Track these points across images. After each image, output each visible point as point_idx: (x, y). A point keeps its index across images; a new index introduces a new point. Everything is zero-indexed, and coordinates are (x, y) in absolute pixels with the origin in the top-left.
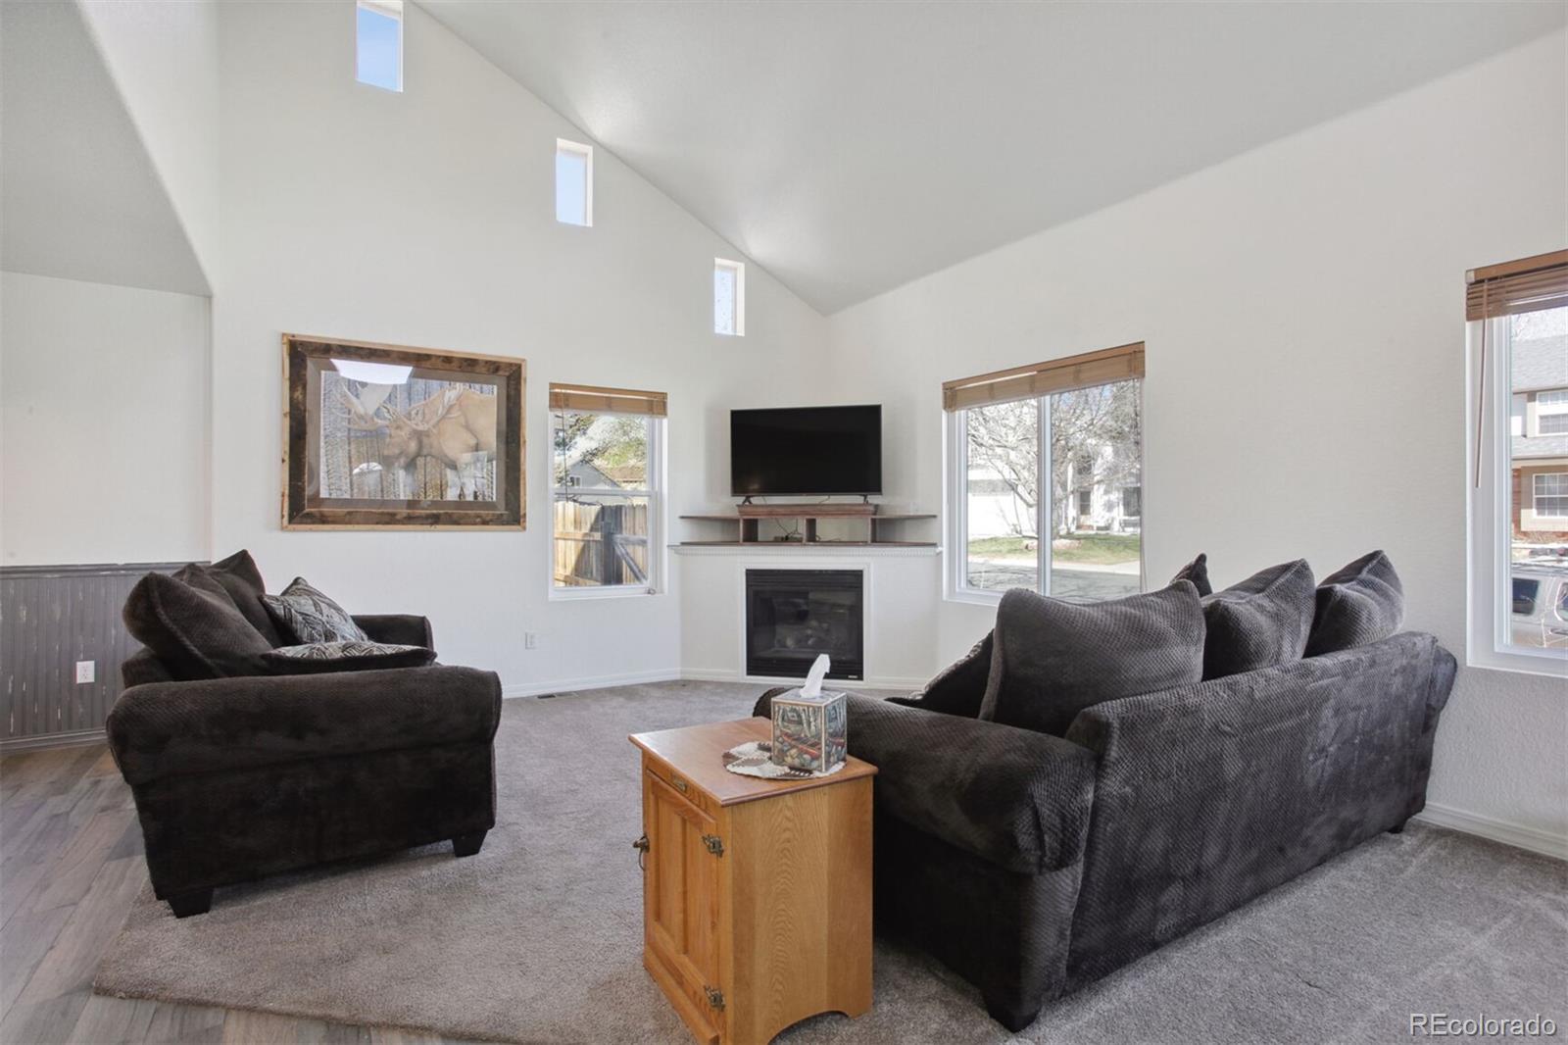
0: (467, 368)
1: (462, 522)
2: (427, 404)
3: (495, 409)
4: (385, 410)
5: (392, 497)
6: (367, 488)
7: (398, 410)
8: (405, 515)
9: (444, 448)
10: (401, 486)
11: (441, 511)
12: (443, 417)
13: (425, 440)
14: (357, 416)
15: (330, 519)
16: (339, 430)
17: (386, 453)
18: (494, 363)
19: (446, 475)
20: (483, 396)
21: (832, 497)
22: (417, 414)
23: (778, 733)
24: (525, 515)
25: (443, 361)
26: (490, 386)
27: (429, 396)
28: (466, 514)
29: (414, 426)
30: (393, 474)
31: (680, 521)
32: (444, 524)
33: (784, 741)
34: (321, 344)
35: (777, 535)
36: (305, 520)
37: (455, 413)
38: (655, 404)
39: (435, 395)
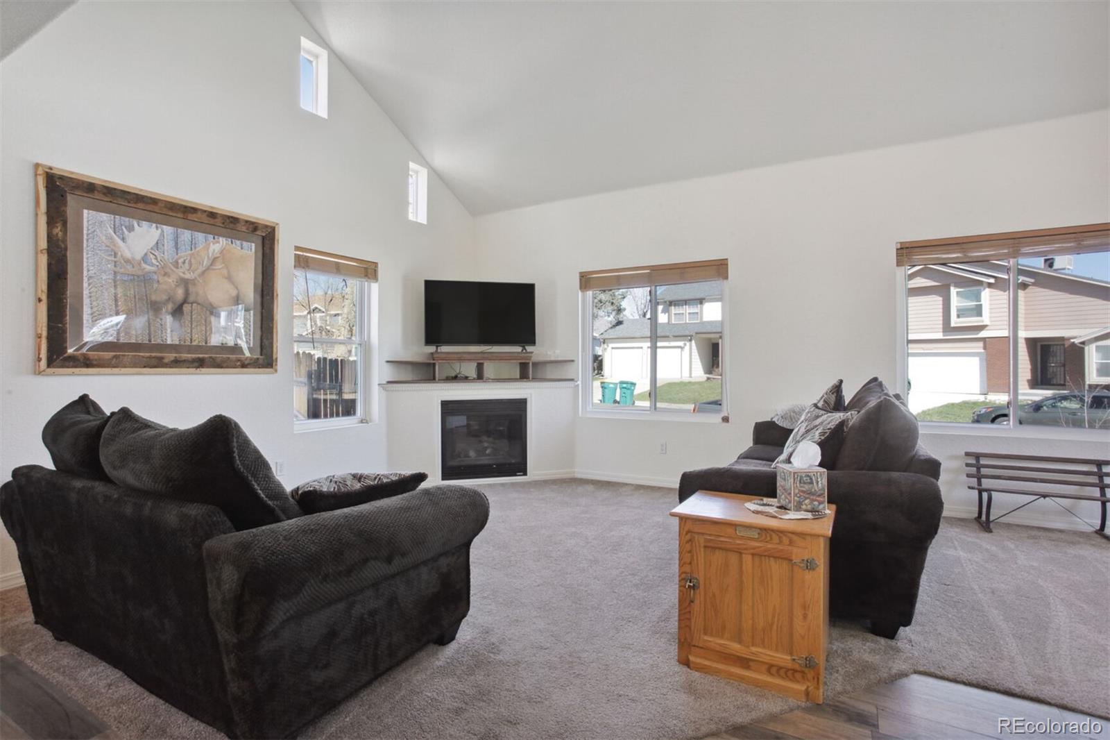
0: (229, 225)
1: (225, 365)
2: (193, 254)
3: (253, 264)
4: (151, 256)
5: (159, 341)
6: (134, 332)
7: (166, 257)
8: (172, 359)
9: (209, 297)
10: (169, 331)
11: (206, 356)
12: (208, 269)
13: (191, 289)
14: (124, 259)
15: (95, 363)
16: (105, 272)
17: (154, 298)
18: (253, 223)
19: (210, 323)
20: (245, 252)
21: (494, 347)
22: (184, 263)
23: (797, 491)
24: (276, 359)
25: (208, 216)
26: (249, 244)
27: (195, 248)
28: (229, 358)
29: (182, 275)
30: (161, 319)
31: (385, 364)
32: (208, 367)
33: (801, 496)
34: (83, 182)
35: (448, 375)
36: (67, 364)
37: (218, 266)
38: (369, 271)
39: (200, 247)
